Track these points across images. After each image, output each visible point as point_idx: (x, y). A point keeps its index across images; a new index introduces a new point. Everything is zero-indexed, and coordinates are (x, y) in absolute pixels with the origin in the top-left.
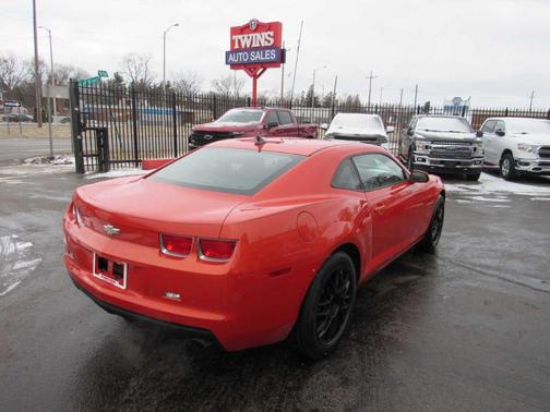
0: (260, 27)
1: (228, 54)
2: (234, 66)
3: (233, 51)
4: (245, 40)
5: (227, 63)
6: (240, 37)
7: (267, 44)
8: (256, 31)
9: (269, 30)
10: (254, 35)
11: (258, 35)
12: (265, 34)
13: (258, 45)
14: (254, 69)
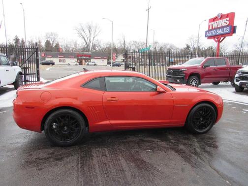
0: (222, 17)
1: (206, 32)
2: (209, 37)
3: (209, 30)
4: (215, 25)
5: (206, 36)
6: (213, 23)
7: (225, 25)
8: (220, 19)
9: (227, 17)
10: (219, 21)
11: (221, 21)
12: (225, 20)
13: (221, 26)
14: (219, 38)
